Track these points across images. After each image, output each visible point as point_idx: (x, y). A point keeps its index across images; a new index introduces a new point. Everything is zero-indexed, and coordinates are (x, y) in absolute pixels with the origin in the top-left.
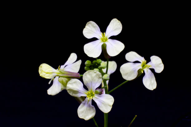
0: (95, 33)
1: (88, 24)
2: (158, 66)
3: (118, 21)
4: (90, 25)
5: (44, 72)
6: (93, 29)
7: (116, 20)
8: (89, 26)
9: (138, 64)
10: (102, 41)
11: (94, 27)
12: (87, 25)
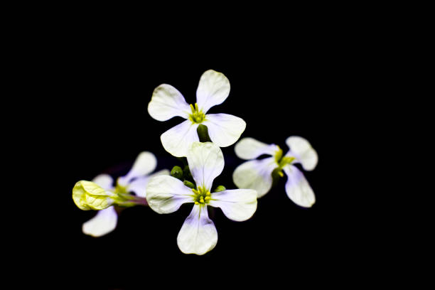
0: (174, 107)
1: (156, 92)
2: (305, 155)
3: (216, 73)
4: (160, 93)
5: (91, 196)
6: (170, 101)
7: (213, 73)
8: (160, 96)
9: (267, 161)
10: (192, 122)
11: (171, 95)
12: (154, 93)
